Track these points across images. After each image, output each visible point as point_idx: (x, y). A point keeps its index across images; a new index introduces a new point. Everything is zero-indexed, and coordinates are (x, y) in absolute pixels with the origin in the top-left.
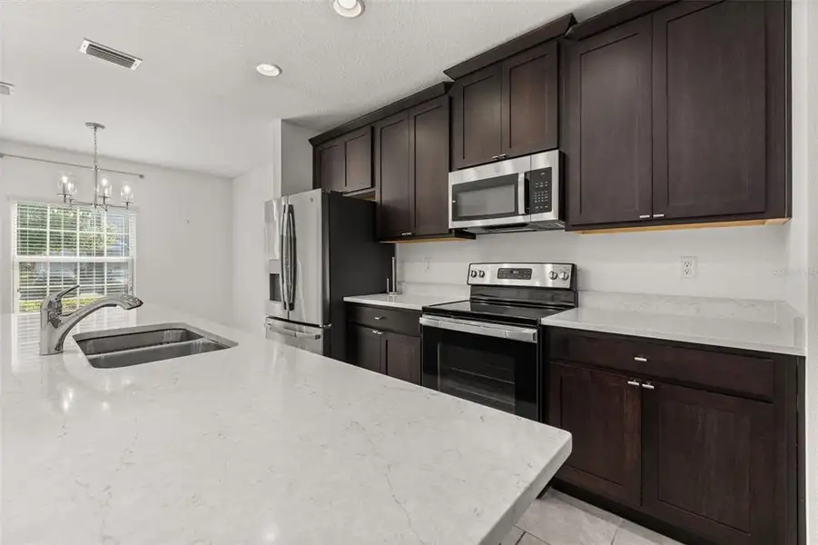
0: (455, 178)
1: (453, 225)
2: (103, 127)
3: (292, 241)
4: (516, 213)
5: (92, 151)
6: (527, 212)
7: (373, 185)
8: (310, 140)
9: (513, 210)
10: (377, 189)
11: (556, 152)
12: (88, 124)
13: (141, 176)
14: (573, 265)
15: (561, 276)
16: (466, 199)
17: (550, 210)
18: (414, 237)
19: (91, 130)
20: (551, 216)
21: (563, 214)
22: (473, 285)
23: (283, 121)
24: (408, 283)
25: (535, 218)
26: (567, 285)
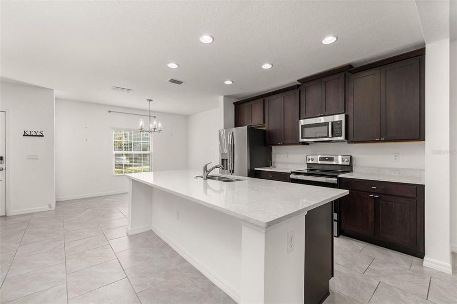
0: (302, 122)
1: (301, 140)
2: (152, 100)
3: (233, 146)
4: (328, 136)
5: (148, 109)
6: (332, 136)
7: (264, 123)
8: (234, 103)
9: (327, 135)
10: (266, 124)
11: (344, 115)
12: (148, 100)
13: (155, 117)
14: (351, 156)
15: (346, 160)
16: (307, 130)
17: (341, 136)
18: (284, 144)
19: (148, 102)
20: (342, 138)
21: (347, 137)
22: (308, 164)
23: (224, 96)
24: (279, 163)
25: (335, 139)
26: (348, 163)
